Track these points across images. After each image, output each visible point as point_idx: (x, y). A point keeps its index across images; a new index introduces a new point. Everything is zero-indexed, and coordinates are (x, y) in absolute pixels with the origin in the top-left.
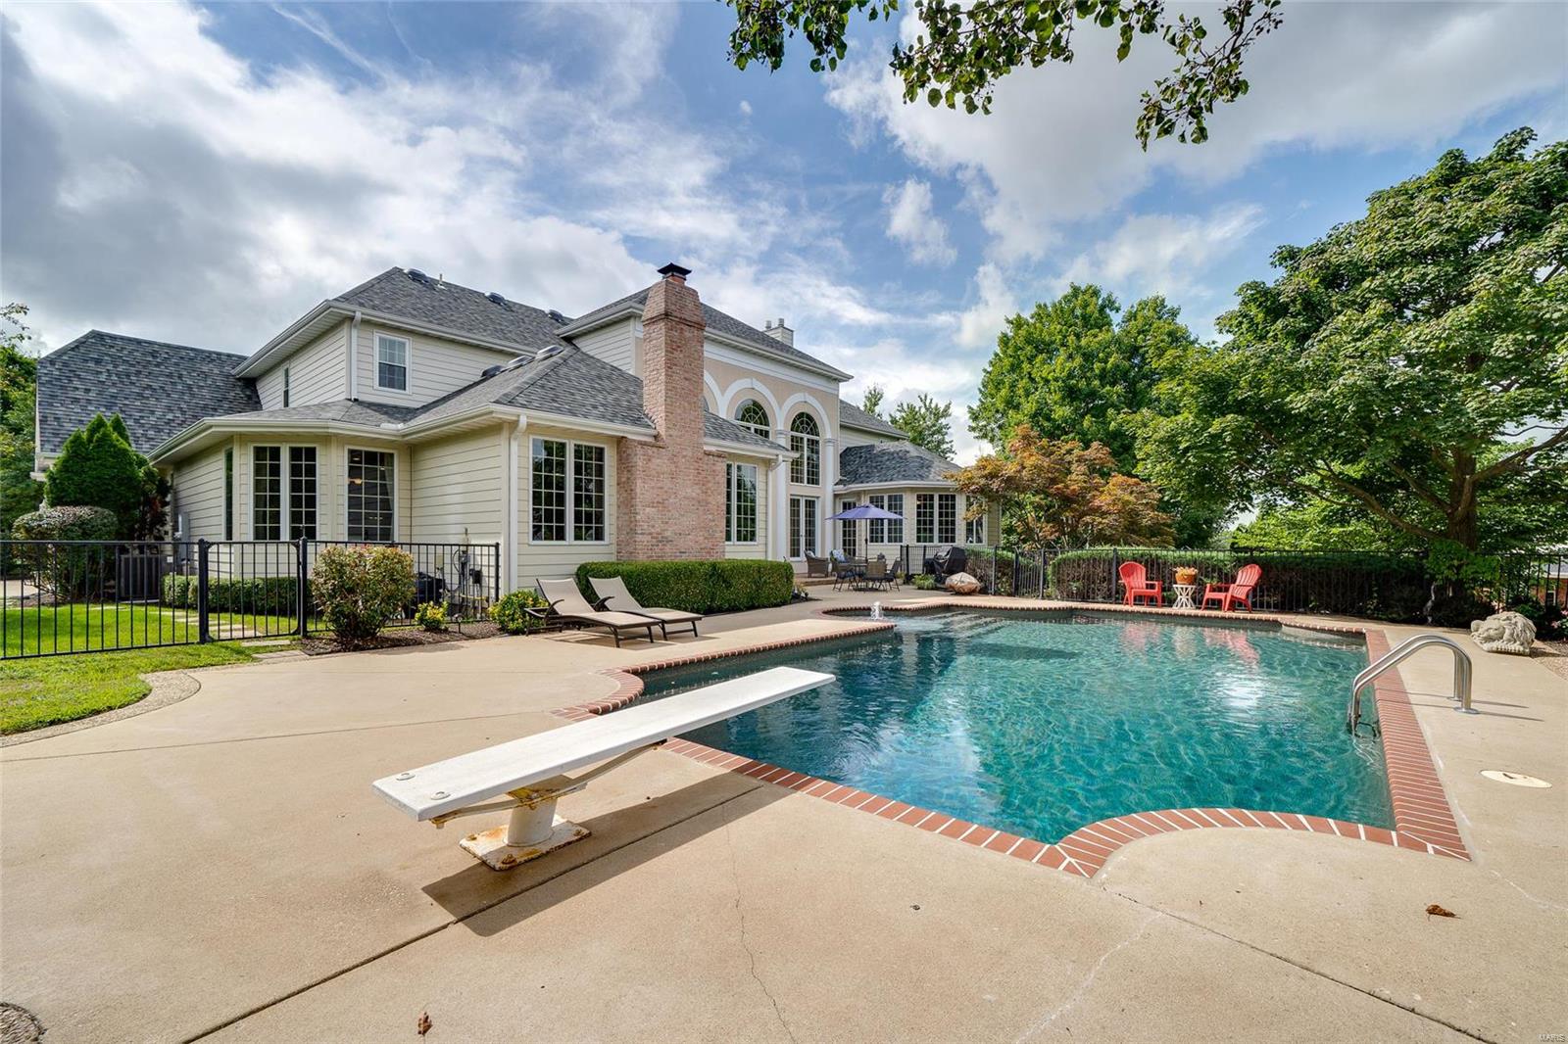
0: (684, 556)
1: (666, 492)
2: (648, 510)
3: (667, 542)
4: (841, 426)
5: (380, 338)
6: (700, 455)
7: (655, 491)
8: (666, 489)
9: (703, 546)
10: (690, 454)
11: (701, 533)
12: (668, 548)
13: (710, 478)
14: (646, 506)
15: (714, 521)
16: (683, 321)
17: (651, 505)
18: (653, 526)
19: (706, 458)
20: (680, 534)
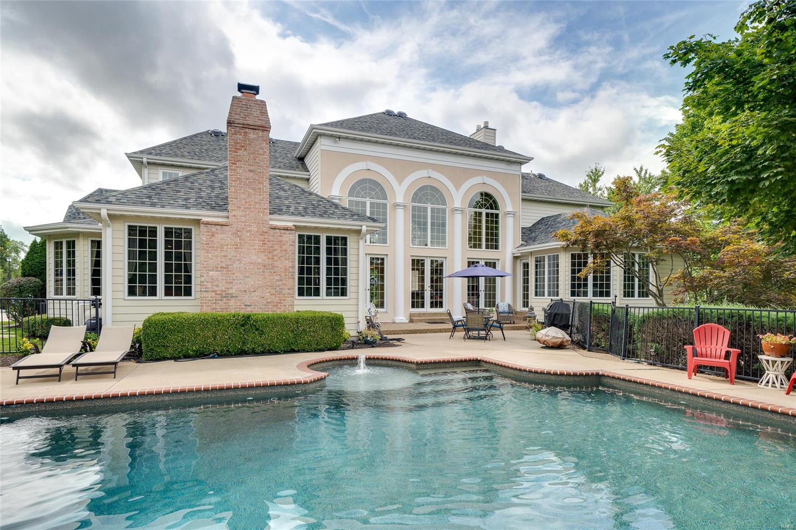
0: (249, 309)
1: (230, 259)
2: (211, 273)
3: (232, 297)
4: (523, 200)
5: (163, 173)
6: (265, 229)
7: (219, 259)
8: (229, 257)
9: (269, 301)
10: (255, 229)
11: (268, 291)
12: (232, 302)
13: (276, 247)
14: (209, 270)
15: (281, 280)
16: (246, 126)
17: (216, 269)
18: (217, 286)
19: (272, 231)
20: (245, 291)
